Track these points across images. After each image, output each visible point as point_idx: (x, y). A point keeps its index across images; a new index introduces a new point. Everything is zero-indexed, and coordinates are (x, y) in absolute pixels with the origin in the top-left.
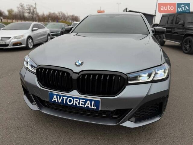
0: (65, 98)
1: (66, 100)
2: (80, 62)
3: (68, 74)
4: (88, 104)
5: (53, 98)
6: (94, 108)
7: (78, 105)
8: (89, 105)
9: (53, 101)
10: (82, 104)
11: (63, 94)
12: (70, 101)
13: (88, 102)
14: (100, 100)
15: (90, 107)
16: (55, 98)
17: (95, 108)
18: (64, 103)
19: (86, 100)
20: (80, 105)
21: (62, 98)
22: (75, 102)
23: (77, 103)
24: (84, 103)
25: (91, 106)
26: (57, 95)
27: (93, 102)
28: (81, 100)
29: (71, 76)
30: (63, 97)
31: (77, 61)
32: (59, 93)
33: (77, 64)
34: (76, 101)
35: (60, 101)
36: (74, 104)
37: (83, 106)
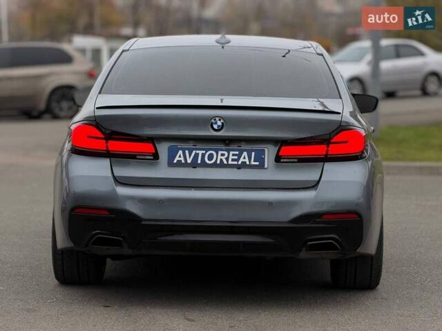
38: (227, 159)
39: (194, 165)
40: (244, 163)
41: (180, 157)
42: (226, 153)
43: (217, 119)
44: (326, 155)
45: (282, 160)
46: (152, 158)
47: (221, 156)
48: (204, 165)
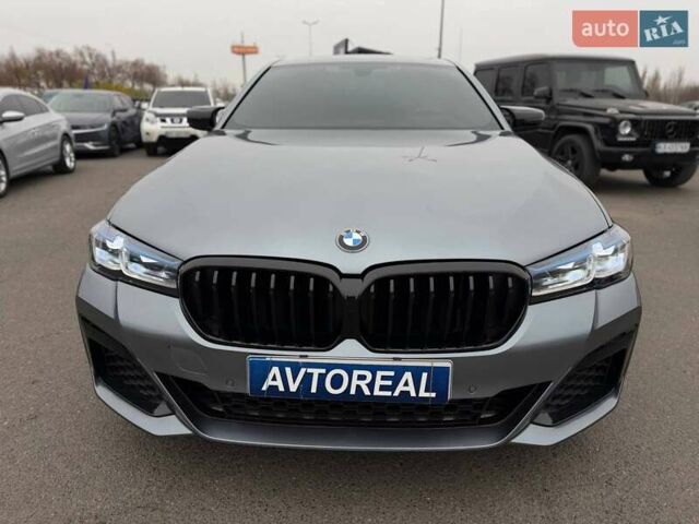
0: (316, 372)
1: (322, 378)
2: (357, 236)
3: (322, 282)
4: (406, 384)
5: (266, 377)
6: (427, 395)
7: (367, 392)
8: (411, 389)
9: (264, 388)
10: (382, 388)
11: (306, 357)
12: (337, 381)
13: (408, 376)
14: (448, 364)
15: (413, 394)
16: (274, 379)
17: (433, 395)
18: (314, 390)
19: (400, 371)
20: (377, 392)
21: (306, 373)
22: (355, 383)
23: (363, 384)
24: (389, 383)
25: (417, 390)
26: (282, 366)
27: (425, 375)
28: (380, 374)
29: (335, 288)
30: (310, 370)
31: (344, 234)
32: (293, 356)
33: (349, 242)
34: (362, 378)
35: (293, 388)
36: (353, 392)
37: (389, 394)
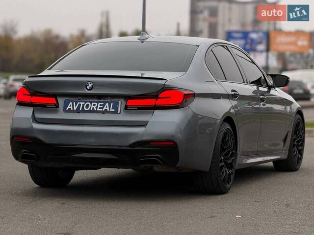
38: (97, 107)
39: (78, 111)
40: (106, 110)
41: (70, 106)
42: (96, 104)
43: (89, 83)
44: (155, 105)
45: (128, 108)
46: (55, 107)
47: (93, 106)
48: (83, 111)
